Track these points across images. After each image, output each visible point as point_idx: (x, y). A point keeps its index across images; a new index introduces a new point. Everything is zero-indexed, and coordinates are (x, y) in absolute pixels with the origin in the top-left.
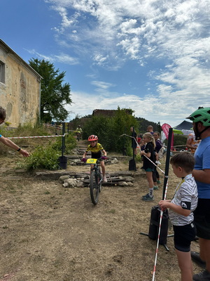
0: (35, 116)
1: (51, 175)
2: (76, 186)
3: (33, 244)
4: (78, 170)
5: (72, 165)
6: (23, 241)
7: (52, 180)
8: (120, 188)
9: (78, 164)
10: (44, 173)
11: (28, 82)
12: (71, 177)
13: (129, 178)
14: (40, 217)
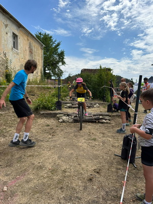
0: (39, 74)
1: (51, 114)
2: (68, 122)
3: (37, 158)
4: (70, 111)
5: (66, 108)
6: (30, 156)
7: (52, 117)
8: (100, 124)
9: (70, 107)
10: (46, 112)
11: (34, 49)
12: (65, 115)
13: (107, 118)
14: (42, 141)
